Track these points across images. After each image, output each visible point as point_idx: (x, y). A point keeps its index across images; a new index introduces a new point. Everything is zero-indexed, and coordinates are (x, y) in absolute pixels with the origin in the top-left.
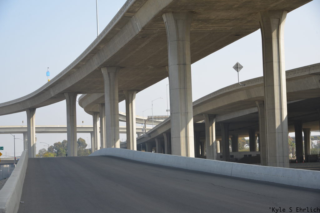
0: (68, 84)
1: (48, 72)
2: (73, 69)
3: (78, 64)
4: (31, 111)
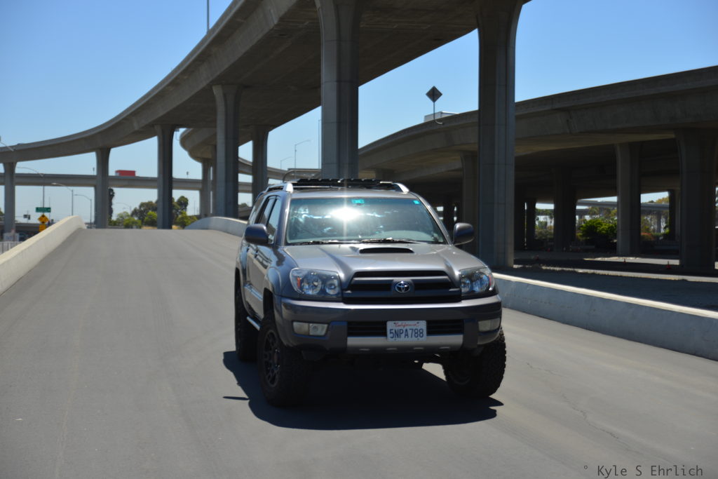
4: (103, 153)
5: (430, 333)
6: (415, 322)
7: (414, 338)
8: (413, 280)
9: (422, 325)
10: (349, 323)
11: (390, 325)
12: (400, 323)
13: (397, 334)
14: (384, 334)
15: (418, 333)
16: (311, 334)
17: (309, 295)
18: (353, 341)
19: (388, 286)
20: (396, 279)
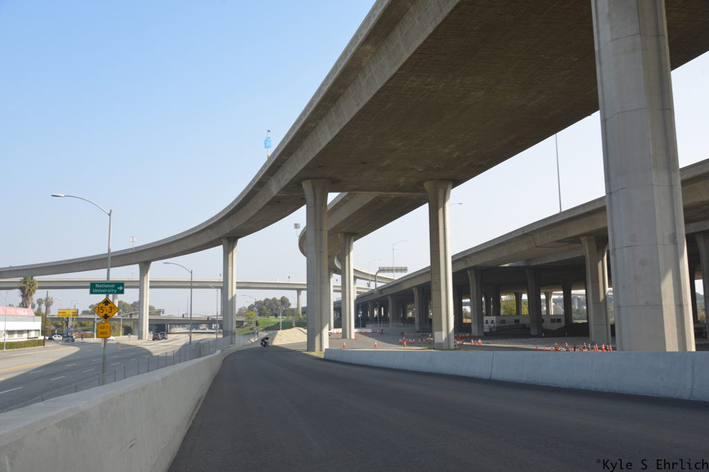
1: (267, 140)
4: (229, 242)
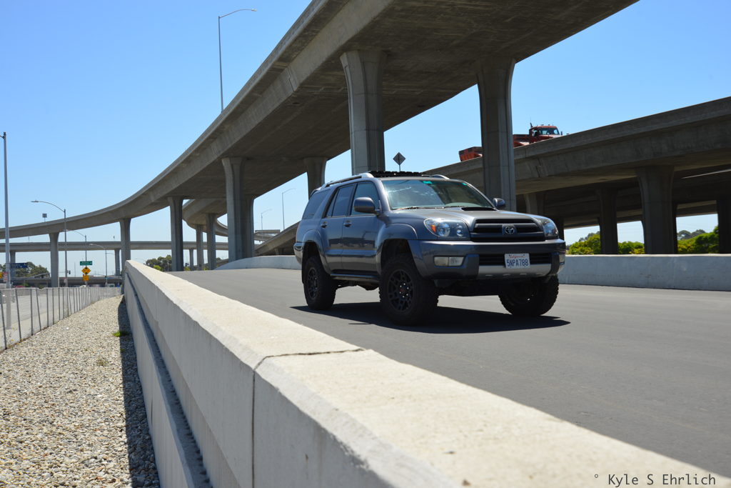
0: (174, 185)
2: (183, 162)
3: (190, 156)
4: (125, 222)
5: (531, 263)
6: (522, 254)
7: (522, 267)
8: (516, 226)
9: (527, 256)
10: (480, 256)
11: (507, 257)
12: (513, 255)
13: (512, 263)
14: (503, 264)
15: (524, 262)
16: (450, 265)
17: (442, 237)
18: (484, 269)
19: (499, 229)
20: (503, 225)
